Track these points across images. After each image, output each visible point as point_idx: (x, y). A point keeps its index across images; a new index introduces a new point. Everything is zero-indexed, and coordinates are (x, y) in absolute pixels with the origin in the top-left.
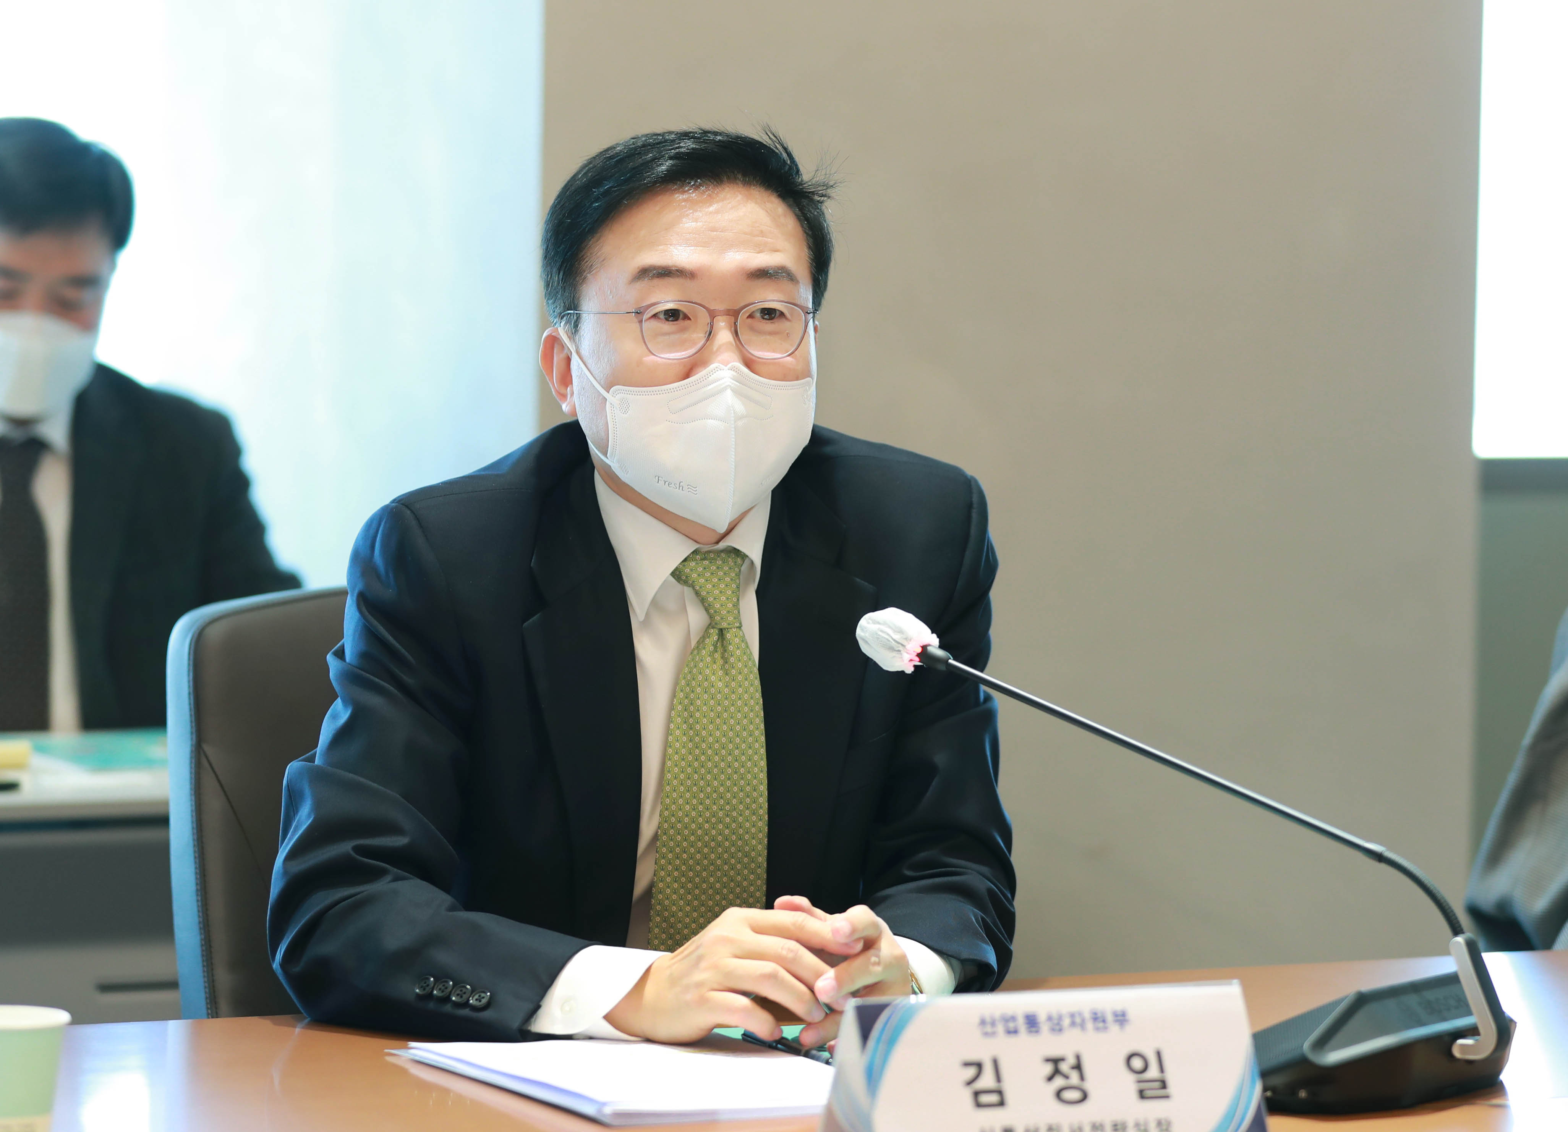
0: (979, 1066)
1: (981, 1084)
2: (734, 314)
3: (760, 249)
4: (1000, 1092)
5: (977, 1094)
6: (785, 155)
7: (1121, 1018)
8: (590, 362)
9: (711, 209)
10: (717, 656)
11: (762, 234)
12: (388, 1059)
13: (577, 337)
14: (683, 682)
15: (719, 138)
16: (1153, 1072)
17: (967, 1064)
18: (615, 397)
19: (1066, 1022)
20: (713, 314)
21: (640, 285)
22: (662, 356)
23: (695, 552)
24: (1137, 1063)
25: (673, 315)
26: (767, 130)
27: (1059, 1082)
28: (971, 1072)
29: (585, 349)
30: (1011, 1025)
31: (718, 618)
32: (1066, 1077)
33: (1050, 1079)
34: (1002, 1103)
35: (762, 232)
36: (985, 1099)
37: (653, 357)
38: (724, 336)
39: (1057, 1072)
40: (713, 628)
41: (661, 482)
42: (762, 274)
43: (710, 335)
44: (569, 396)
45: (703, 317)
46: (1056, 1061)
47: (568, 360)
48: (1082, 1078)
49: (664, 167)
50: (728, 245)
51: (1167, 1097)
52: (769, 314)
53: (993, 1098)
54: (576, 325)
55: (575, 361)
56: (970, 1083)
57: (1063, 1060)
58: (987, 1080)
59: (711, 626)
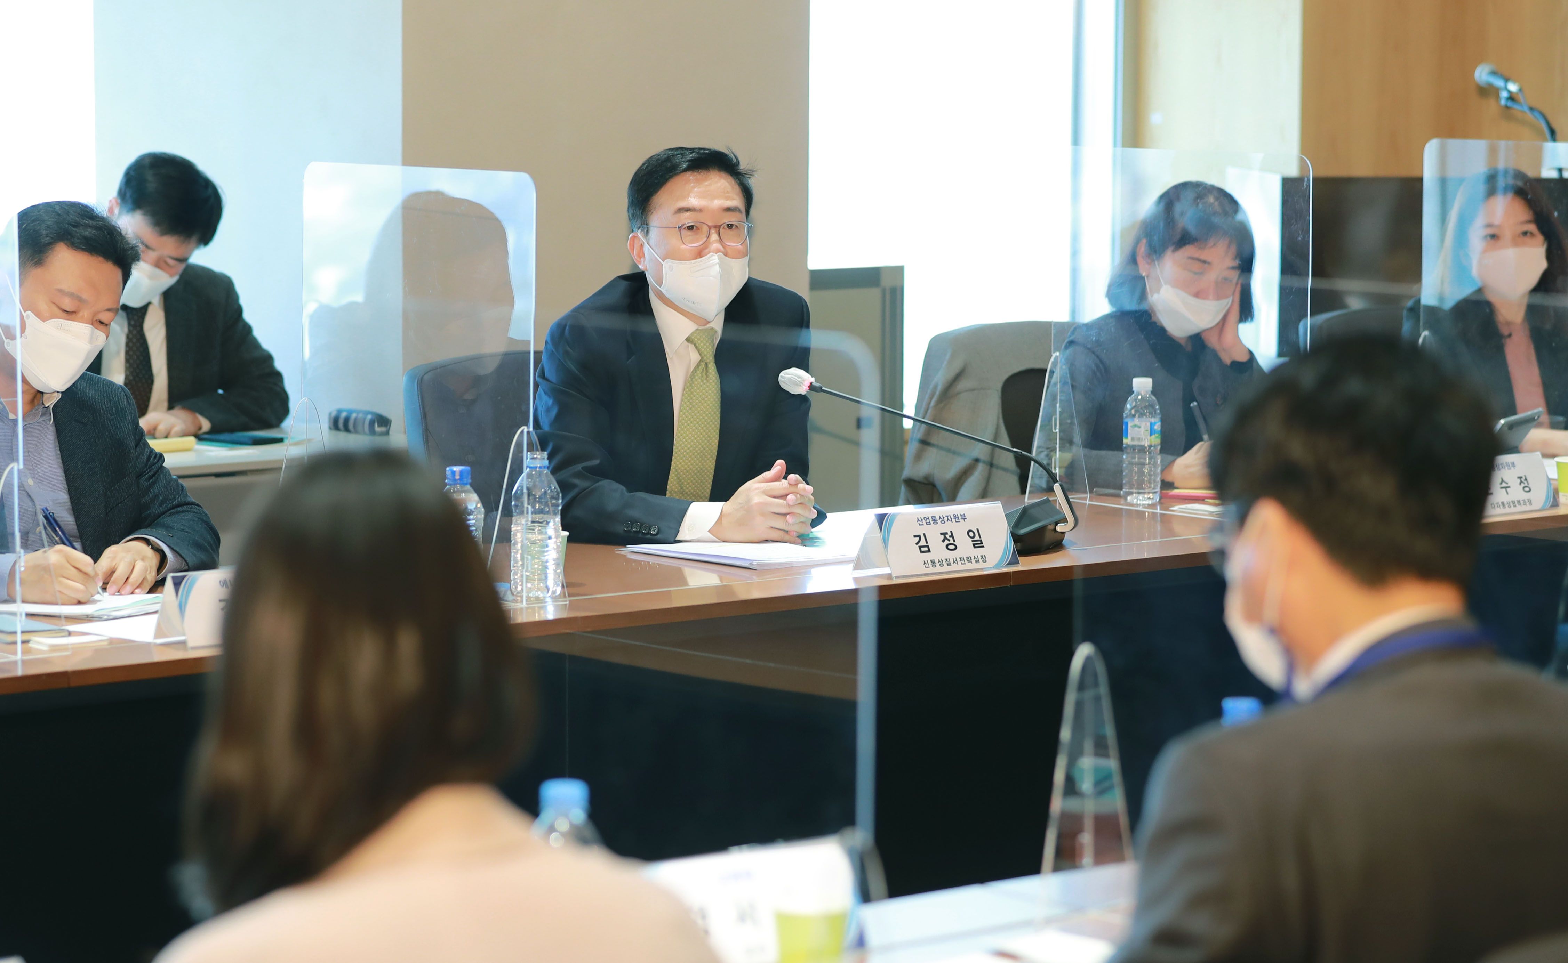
0: (919, 536)
1: (920, 544)
2: (718, 228)
3: (727, 198)
4: (928, 547)
5: (920, 547)
6: (734, 158)
7: (964, 517)
8: (654, 249)
9: (706, 183)
10: (704, 374)
11: (728, 192)
12: (617, 552)
13: (648, 238)
14: (688, 385)
15: (707, 152)
16: (977, 538)
17: (915, 536)
18: (667, 264)
19: (946, 519)
20: (710, 228)
21: (677, 215)
22: (689, 245)
23: (697, 330)
24: (971, 534)
25: (691, 228)
26: (728, 148)
27: (947, 542)
28: (918, 539)
29: (652, 242)
30: (928, 521)
31: (705, 358)
32: (949, 540)
33: (943, 541)
34: (929, 551)
35: (727, 191)
36: (923, 549)
37: (685, 246)
38: (714, 236)
39: (945, 538)
40: (703, 362)
41: (685, 300)
42: (728, 209)
43: (709, 236)
44: (642, 262)
45: (705, 229)
46: (944, 534)
47: (642, 246)
48: (954, 541)
49: (685, 166)
50: (713, 197)
51: (983, 547)
52: (730, 226)
53: (926, 549)
54: (647, 233)
55: (646, 247)
56: (917, 544)
57: (947, 533)
58: (923, 543)
59: (701, 361)
